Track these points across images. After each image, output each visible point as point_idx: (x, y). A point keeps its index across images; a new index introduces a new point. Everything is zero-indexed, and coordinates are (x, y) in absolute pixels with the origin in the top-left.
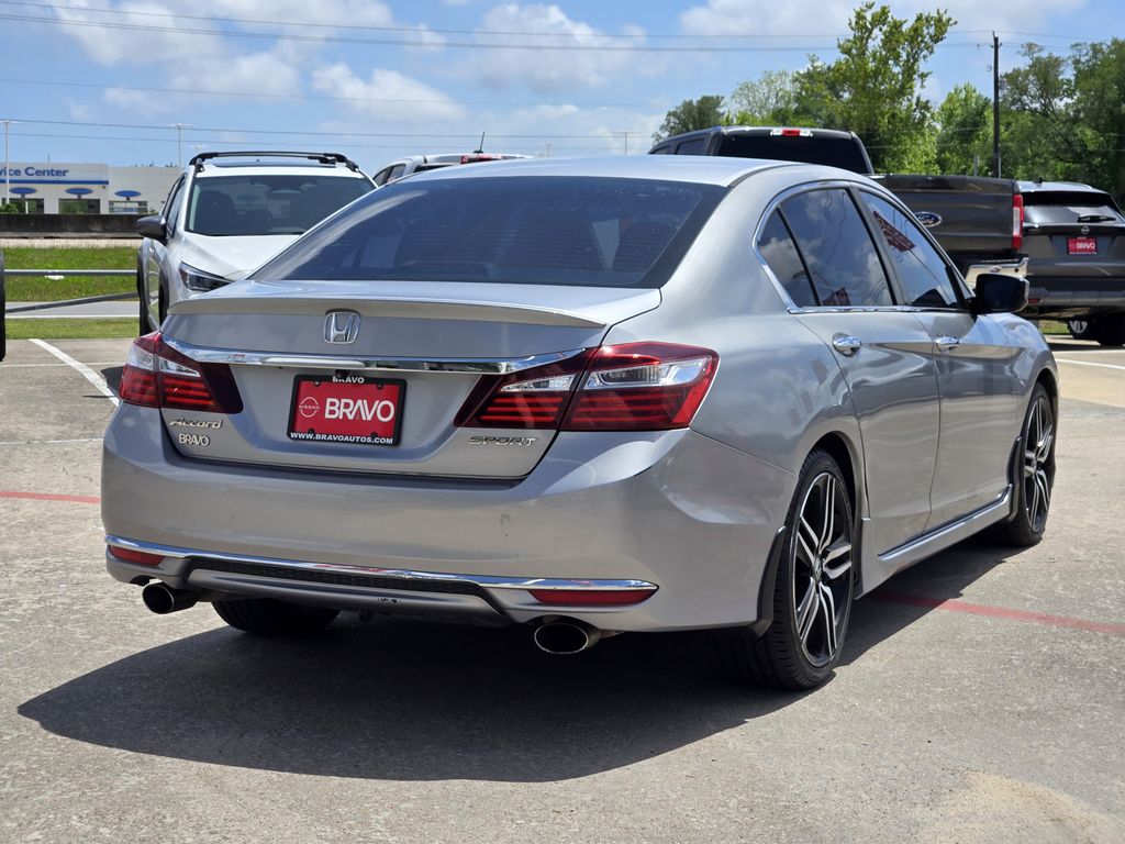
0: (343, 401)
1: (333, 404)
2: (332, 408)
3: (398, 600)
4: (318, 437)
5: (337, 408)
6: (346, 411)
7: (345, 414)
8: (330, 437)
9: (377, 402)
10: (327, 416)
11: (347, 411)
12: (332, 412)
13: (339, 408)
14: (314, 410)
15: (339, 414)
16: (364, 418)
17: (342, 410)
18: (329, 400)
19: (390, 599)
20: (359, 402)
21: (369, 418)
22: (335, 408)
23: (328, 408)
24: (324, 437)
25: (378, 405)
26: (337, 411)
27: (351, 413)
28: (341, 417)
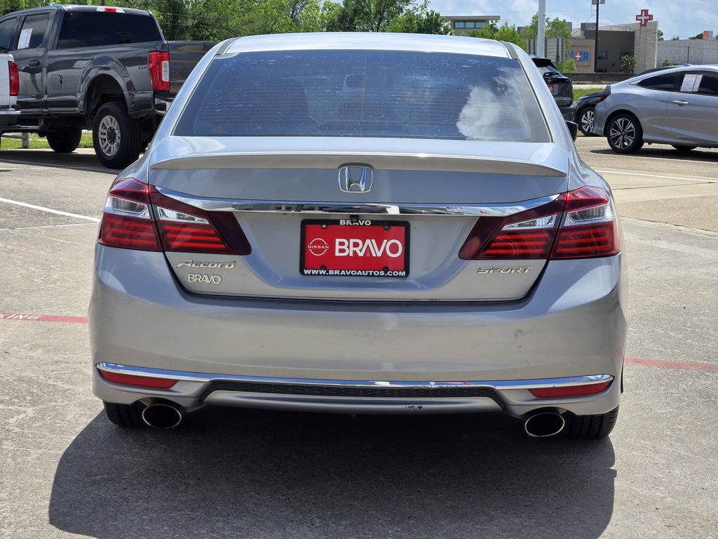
0: (352, 241)
1: (342, 244)
2: (342, 247)
3: (424, 406)
4: (331, 272)
5: (346, 247)
6: (355, 249)
7: (355, 252)
8: (343, 272)
9: (385, 241)
10: (337, 254)
11: (357, 250)
12: (342, 251)
13: (348, 247)
14: (324, 250)
15: (349, 252)
16: (374, 255)
17: (352, 249)
18: (338, 241)
19: (416, 406)
20: (368, 241)
21: (379, 254)
22: (345, 247)
23: (338, 247)
24: (337, 272)
25: (387, 244)
26: (347, 250)
27: (361, 250)
28: (351, 255)
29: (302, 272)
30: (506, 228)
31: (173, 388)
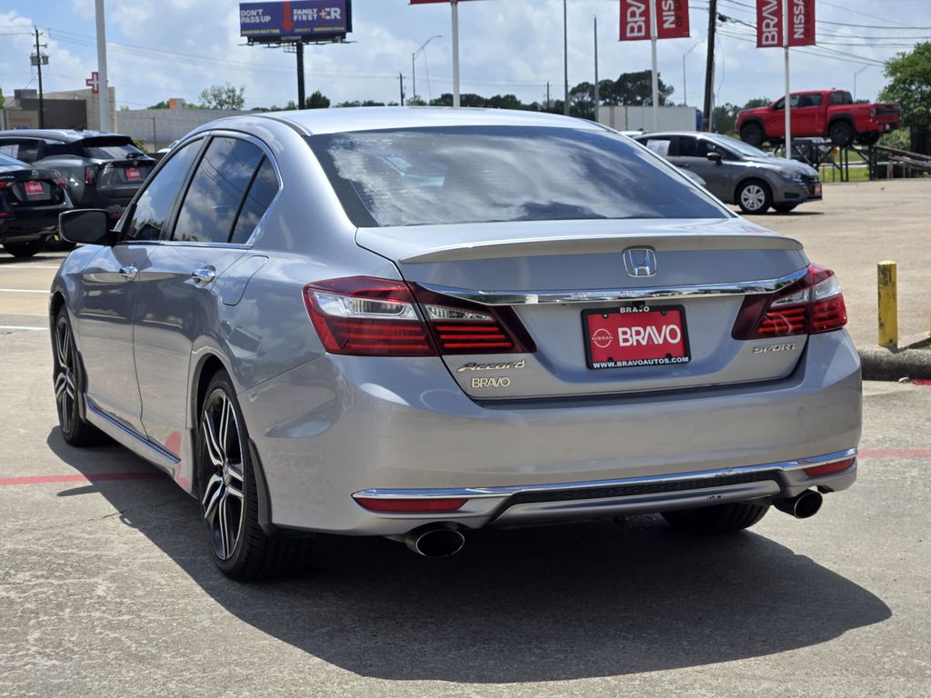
0: (634, 329)
1: (624, 333)
2: (625, 337)
3: (722, 495)
4: (619, 364)
5: (630, 336)
6: (638, 337)
7: (638, 341)
8: (630, 363)
9: (664, 327)
11: (640, 338)
12: (626, 340)
14: (608, 341)
15: (633, 341)
16: (656, 343)
17: (635, 337)
18: (620, 330)
19: (716, 496)
20: (648, 328)
21: (661, 342)
22: (628, 336)
23: (621, 337)
24: (625, 363)
25: (666, 330)
26: (630, 338)
27: (643, 339)
28: (635, 344)
29: (589, 365)
30: (774, 305)
31: (463, 508)
